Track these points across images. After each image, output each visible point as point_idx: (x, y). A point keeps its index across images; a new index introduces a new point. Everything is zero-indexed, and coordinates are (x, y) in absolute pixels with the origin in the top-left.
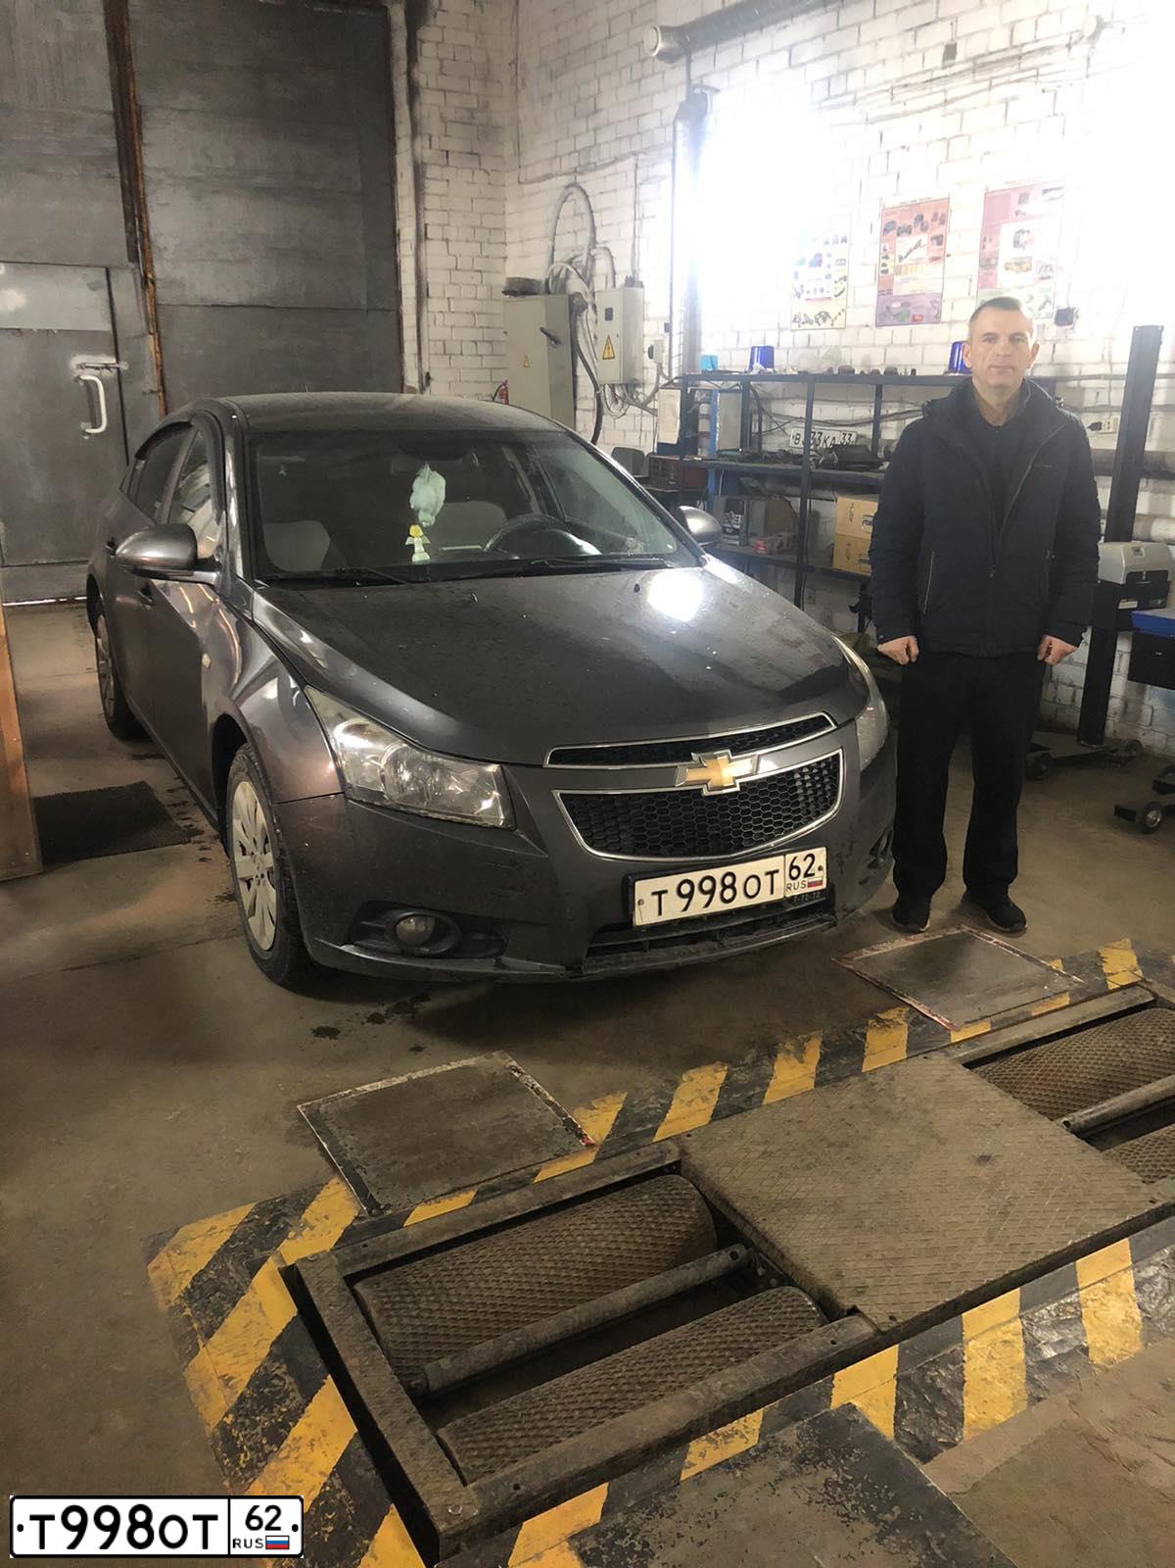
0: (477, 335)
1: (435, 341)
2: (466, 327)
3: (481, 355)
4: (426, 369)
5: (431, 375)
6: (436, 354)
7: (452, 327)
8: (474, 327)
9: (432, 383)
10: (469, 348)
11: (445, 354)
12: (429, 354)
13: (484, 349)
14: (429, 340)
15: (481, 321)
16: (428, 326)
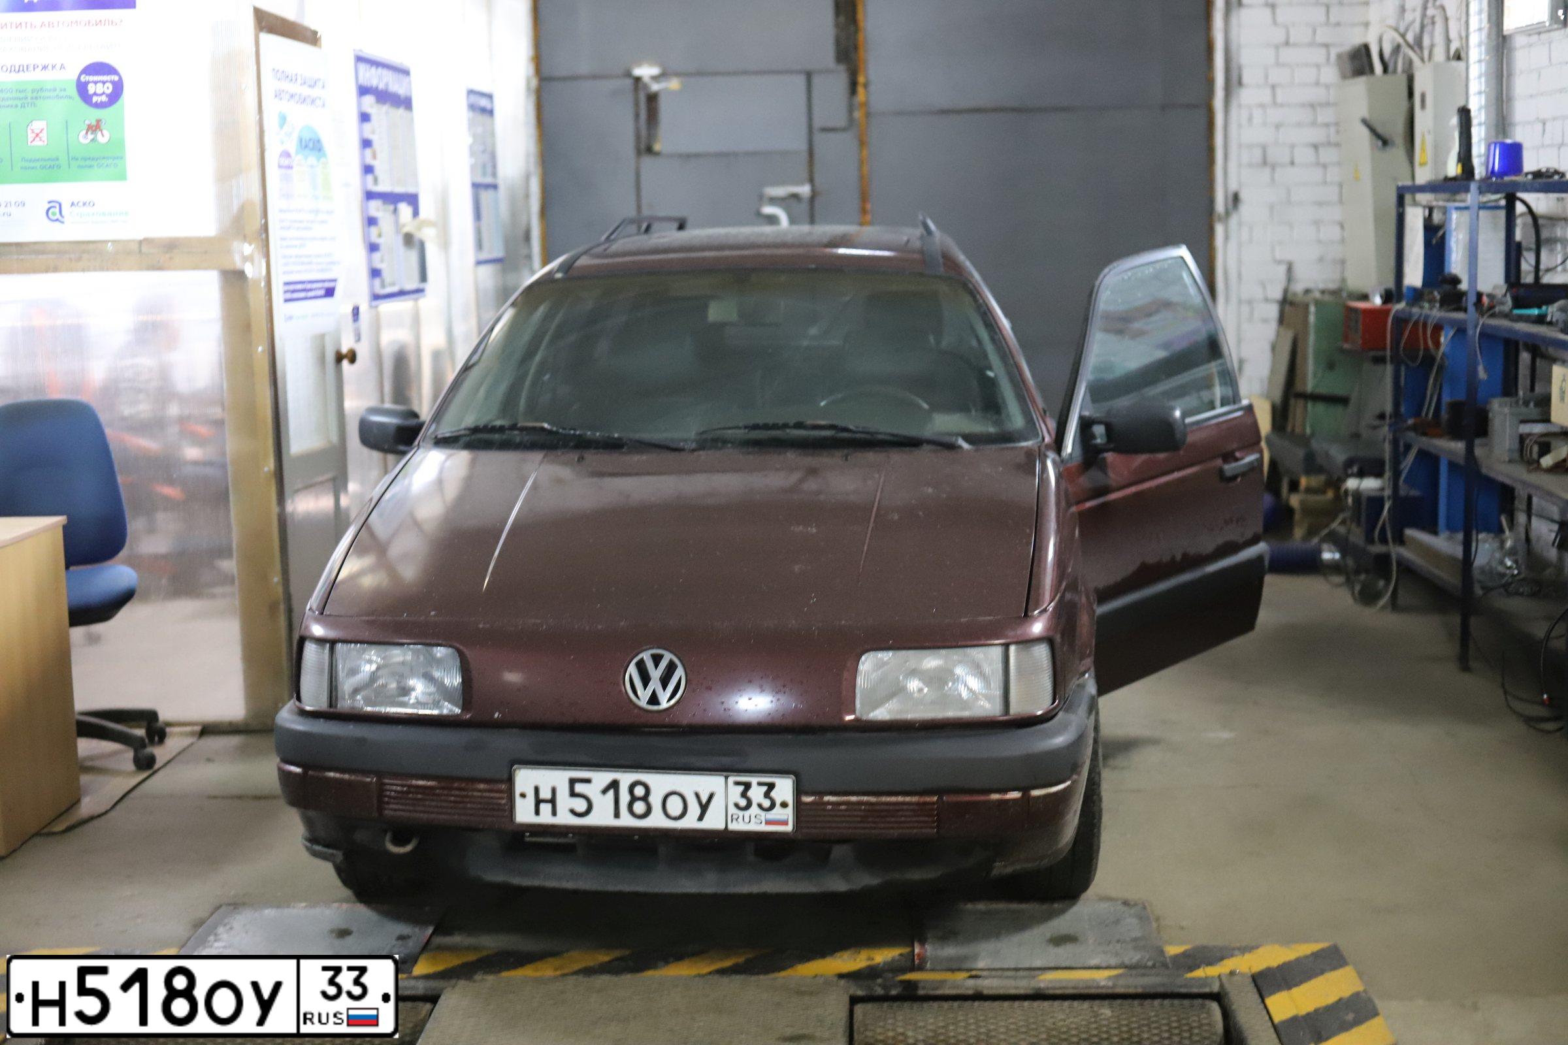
0: (1317, 135)
1: (1250, 146)
2: (1299, 125)
3: (1325, 166)
4: (1233, 187)
5: (1243, 196)
6: (1250, 165)
7: (1278, 127)
8: (1314, 123)
9: (1245, 209)
10: (1304, 155)
11: (1265, 163)
12: (1240, 165)
13: (1328, 155)
14: (1240, 146)
15: (1325, 116)
16: (1240, 126)
